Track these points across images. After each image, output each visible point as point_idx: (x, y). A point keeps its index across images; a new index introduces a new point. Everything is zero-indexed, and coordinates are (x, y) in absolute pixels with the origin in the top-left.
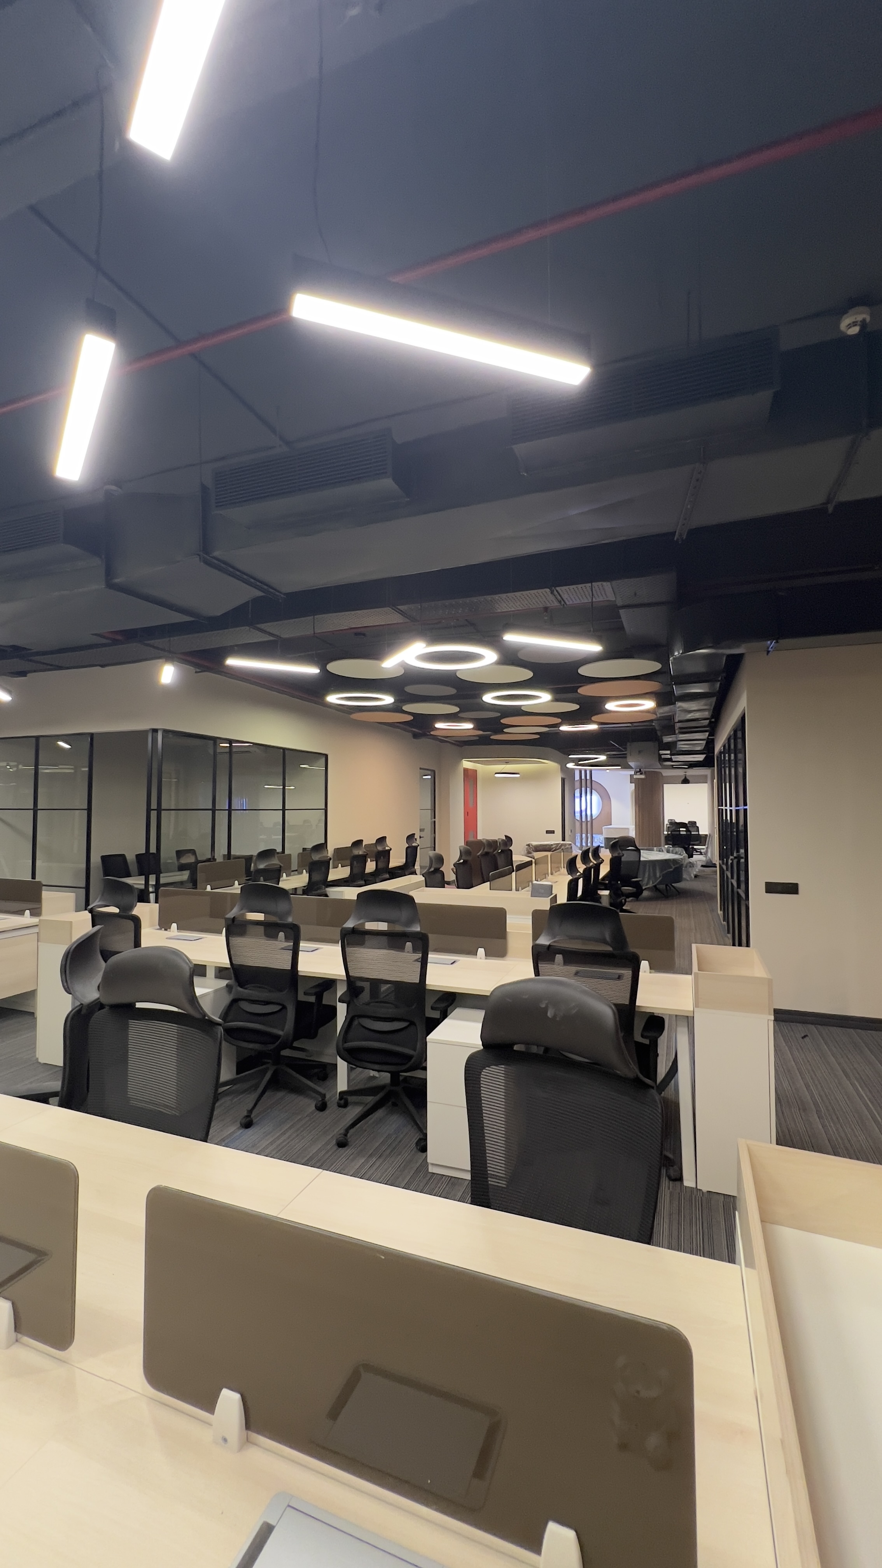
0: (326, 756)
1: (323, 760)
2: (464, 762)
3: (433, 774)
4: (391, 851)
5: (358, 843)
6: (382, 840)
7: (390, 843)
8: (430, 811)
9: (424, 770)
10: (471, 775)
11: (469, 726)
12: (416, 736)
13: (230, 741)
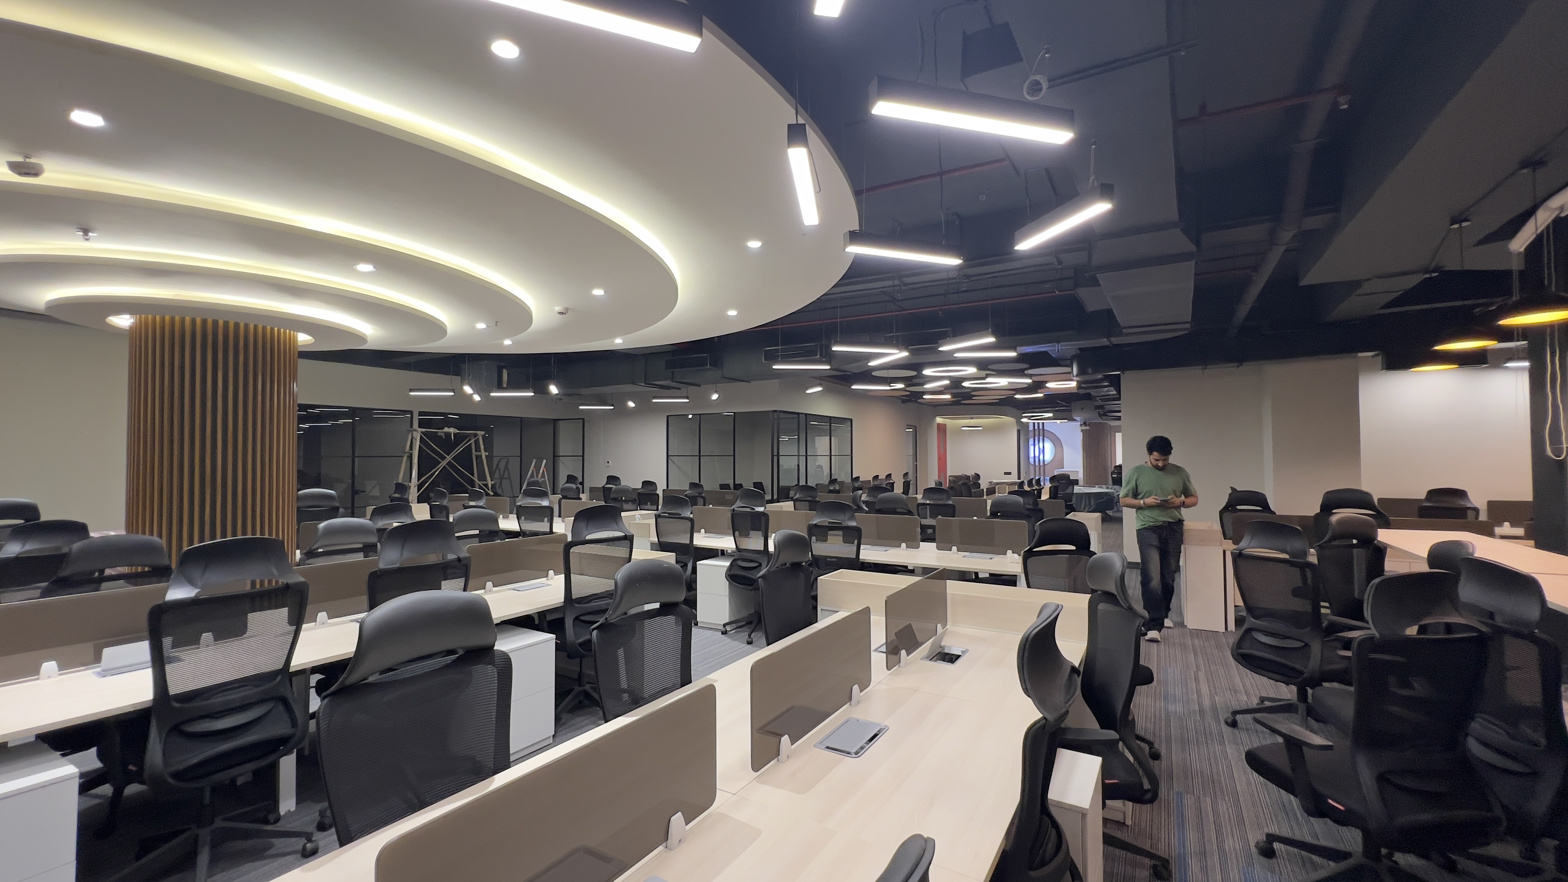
0: (851, 420)
1: (850, 423)
2: (938, 417)
3: (915, 428)
5: (876, 477)
8: (912, 457)
9: (909, 427)
10: (942, 429)
11: (948, 397)
12: (904, 401)
13: (806, 414)
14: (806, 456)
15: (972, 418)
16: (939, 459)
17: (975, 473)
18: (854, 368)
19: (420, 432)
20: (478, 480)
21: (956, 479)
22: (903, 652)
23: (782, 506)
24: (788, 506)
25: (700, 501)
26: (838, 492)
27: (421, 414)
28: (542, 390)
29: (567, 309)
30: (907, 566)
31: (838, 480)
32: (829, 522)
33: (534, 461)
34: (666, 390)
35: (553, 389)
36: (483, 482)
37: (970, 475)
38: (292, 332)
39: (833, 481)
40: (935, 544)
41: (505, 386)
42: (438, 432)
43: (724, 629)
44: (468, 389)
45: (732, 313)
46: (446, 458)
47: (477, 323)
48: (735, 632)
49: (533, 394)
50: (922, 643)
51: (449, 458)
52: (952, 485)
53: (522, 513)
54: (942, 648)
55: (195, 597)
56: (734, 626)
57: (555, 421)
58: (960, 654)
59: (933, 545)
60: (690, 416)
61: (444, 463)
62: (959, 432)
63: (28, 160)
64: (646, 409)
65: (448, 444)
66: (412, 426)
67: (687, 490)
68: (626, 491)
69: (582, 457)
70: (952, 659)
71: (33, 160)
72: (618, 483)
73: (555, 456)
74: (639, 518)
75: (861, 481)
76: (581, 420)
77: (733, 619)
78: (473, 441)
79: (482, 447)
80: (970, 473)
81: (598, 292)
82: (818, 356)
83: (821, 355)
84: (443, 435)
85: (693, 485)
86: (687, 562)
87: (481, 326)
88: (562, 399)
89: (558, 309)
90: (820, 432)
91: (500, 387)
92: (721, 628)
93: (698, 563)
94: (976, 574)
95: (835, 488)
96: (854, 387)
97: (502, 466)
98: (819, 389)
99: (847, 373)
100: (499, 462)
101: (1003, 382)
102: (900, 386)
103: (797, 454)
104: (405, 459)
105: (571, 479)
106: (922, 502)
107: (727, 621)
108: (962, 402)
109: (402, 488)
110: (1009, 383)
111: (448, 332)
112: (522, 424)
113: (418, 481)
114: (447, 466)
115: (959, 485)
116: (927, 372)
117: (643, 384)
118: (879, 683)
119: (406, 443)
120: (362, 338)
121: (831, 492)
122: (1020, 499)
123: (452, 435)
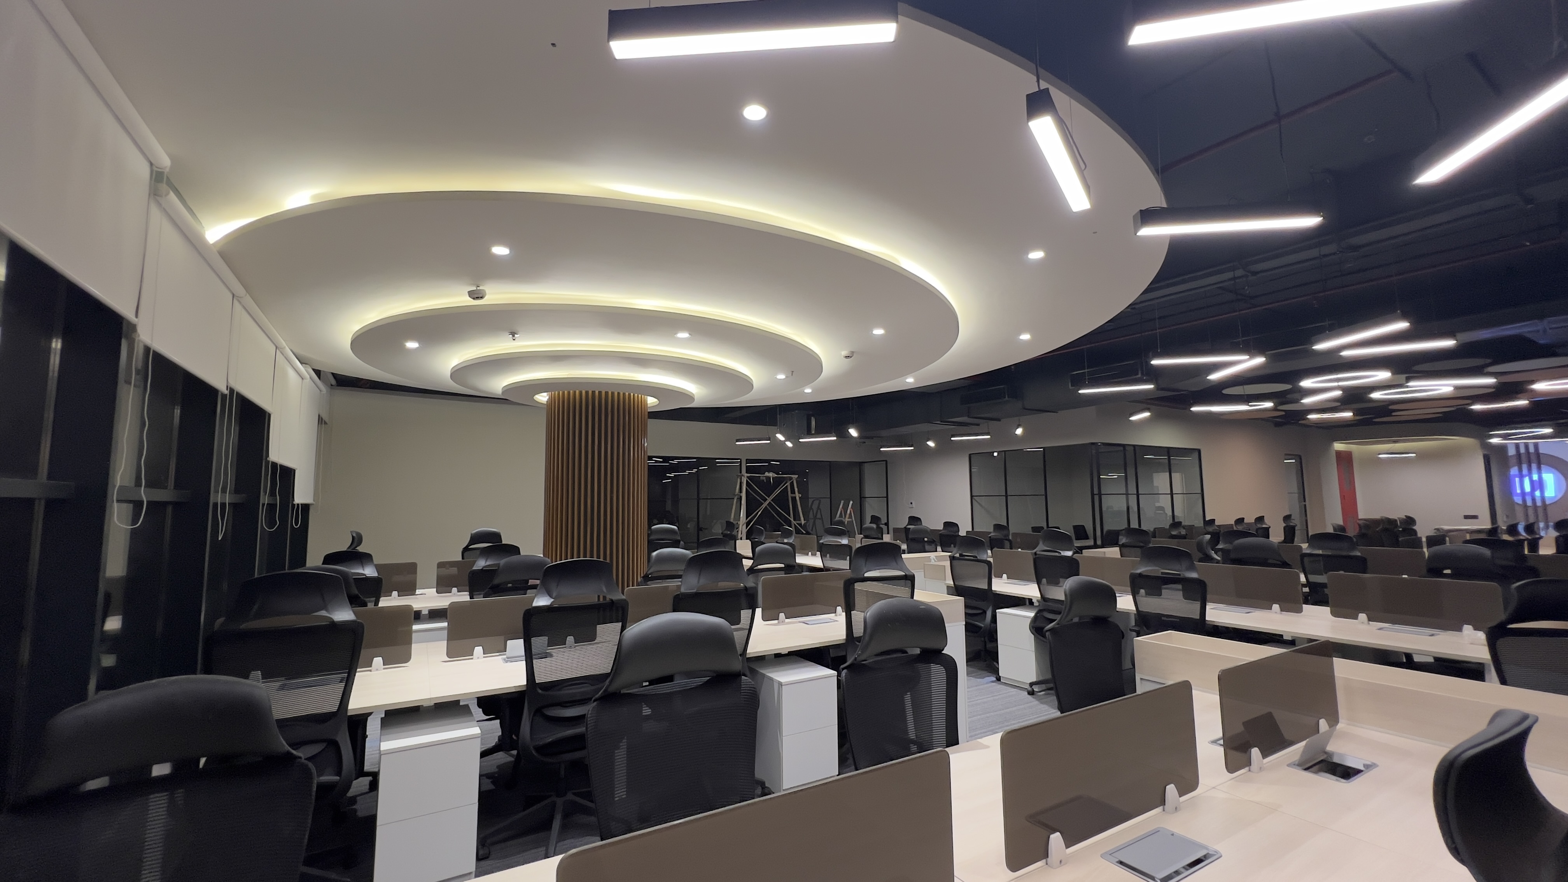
0: (1199, 451)
1: (1196, 454)
2: (1335, 444)
3: (1299, 458)
4: (1270, 529)
5: (1240, 521)
6: (1260, 519)
7: (1268, 522)
8: (1297, 495)
9: (1289, 456)
10: (1345, 459)
11: (1348, 415)
12: (1277, 425)
13: (1134, 446)
14: (1138, 495)
15: (1395, 442)
16: (1343, 498)
17: (1405, 516)
18: (1191, 385)
19: (746, 477)
20: (794, 520)
21: (1371, 524)
22: (1255, 752)
23: (1105, 552)
24: (1113, 552)
25: (1007, 544)
26: (1184, 537)
27: (748, 461)
28: (843, 434)
29: (853, 353)
30: (1282, 635)
31: (1183, 524)
32: (1162, 573)
33: (842, 502)
34: (965, 428)
35: (853, 432)
36: (798, 522)
37: (1396, 518)
38: (643, 396)
39: (1176, 524)
40: (1329, 608)
41: (813, 432)
42: (760, 476)
43: (1030, 689)
44: (780, 437)
45: (1025, 337)
46: (767, 499)
47: (776, 374)
48: (1045, 694)
49: (835, 438)
50: (1291, 743)
51: (769, 500)
52: (1363, 531)
53: (824, 550)
54: (1330, 755)
55: (550, 605)
56: (1044, 686)
57: (861, 464)
58: (1362, 768)
59: (1326, 610)
60: (995, 454)
61: (765, 504)
62: (1374, 461)
63: (478, 288)
64: (947, 449)
65: (768, 486)
66: (741, 473)
67: (991, 532)
68: (927, 532)
69: (886, 498)
70: (1346, 773)
71: (481, 288)
72: (919, 523)
73: (862, 498)
74: (934, 559)
75: (1217, 526)
76: (885, 462)
77: (1041, 678)
78: (788, 484)
79: (796, 489)
80: (1397, 514)
81: (879, 332)
82: (1139, 376)
83: (1142, 374)
84: (764, 478)
85: (997, 527)
86: (985, 610)
87: (781, 376)
88: (865, 442)
89: (845, 353)
90: (1155, 466)
91: (809, 434)
92: (1028, 687)
93: (997, 611)
94: (1409, 656)
95: (1180, 533)
96: (1194, 409)
97: (815, 507)
98: (1146, 414)
99: (1182, 393)
100: (813, 502)
101: (1444, 387)
102: (1269, 405)
103: (1125, 493)
104: (735, 500)
105: (875, 519)
106: (1308, 551)
107: (1034, 679)
108: (1374, 420)
109: (731, 526)
110: (1457, 388)
111: (754, 385)
112: (831, 469)
113: (746, 519)
114: (767, 506)
115: (1378, 531)
116: (1307, 383)
117: (939, 422)
118: (1214, 788)
119: (736, 487)
120: (689, 397)
121: (1173, 537)
122: (1486, 552)
123: (771, 479)
